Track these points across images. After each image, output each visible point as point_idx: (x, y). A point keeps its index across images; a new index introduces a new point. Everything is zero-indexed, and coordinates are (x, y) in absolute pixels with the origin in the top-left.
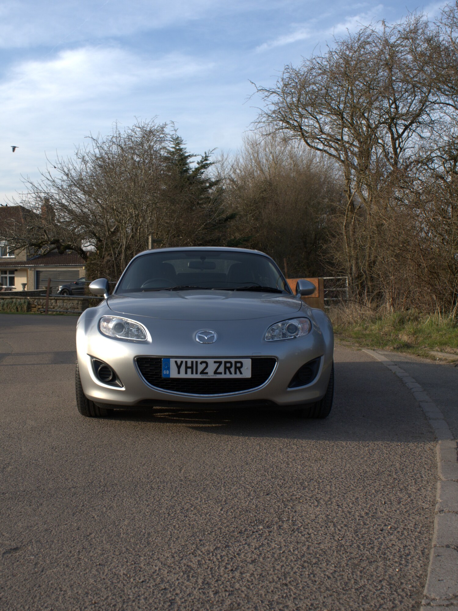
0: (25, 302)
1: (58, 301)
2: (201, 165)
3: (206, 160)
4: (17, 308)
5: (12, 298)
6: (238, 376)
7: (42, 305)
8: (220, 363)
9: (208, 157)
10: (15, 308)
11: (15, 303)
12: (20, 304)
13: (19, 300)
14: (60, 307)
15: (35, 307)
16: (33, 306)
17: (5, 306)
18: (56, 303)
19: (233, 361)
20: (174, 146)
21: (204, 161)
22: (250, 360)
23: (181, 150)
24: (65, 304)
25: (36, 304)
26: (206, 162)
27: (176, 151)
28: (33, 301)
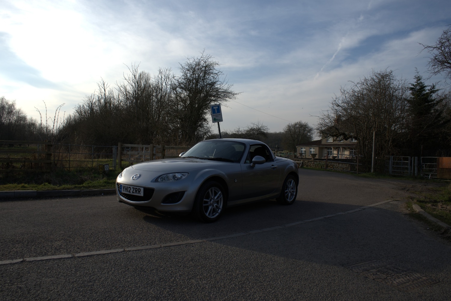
0: (325, 164)
1: (340, 164)
2: (430, 91)
3: (434, 88)
4: (322, 167)
5: (320, 162)
6: (139, 195)
7: (333, 166)
8: (134, 188)
9: (435, 86)
10: (321, 166)
11: (321, 164)
12: (323, 165)
13: (323, 163)
14: (340, 167)
15: (329, 167)
16: (329, 166)
17: (317, 165)
18: (339, 165)
19: (138, 188)
20: (416, 81)
21: (432, 89)
22: (143, 188)
23: (421, 83)
24: (343, 166)
25: (330, 165)
26: (434, 89)
27: (418, 84)
28: (329, 164)
